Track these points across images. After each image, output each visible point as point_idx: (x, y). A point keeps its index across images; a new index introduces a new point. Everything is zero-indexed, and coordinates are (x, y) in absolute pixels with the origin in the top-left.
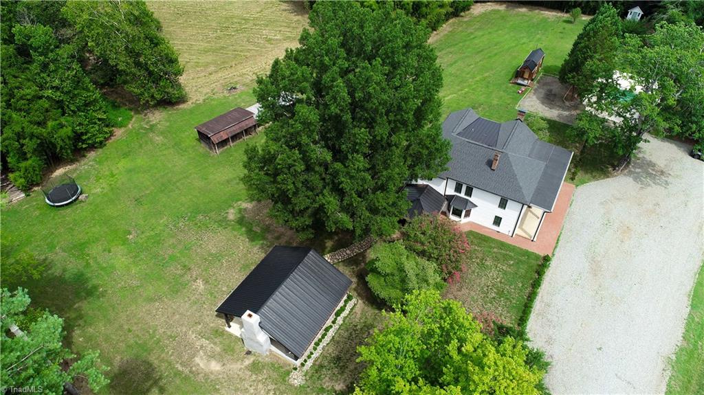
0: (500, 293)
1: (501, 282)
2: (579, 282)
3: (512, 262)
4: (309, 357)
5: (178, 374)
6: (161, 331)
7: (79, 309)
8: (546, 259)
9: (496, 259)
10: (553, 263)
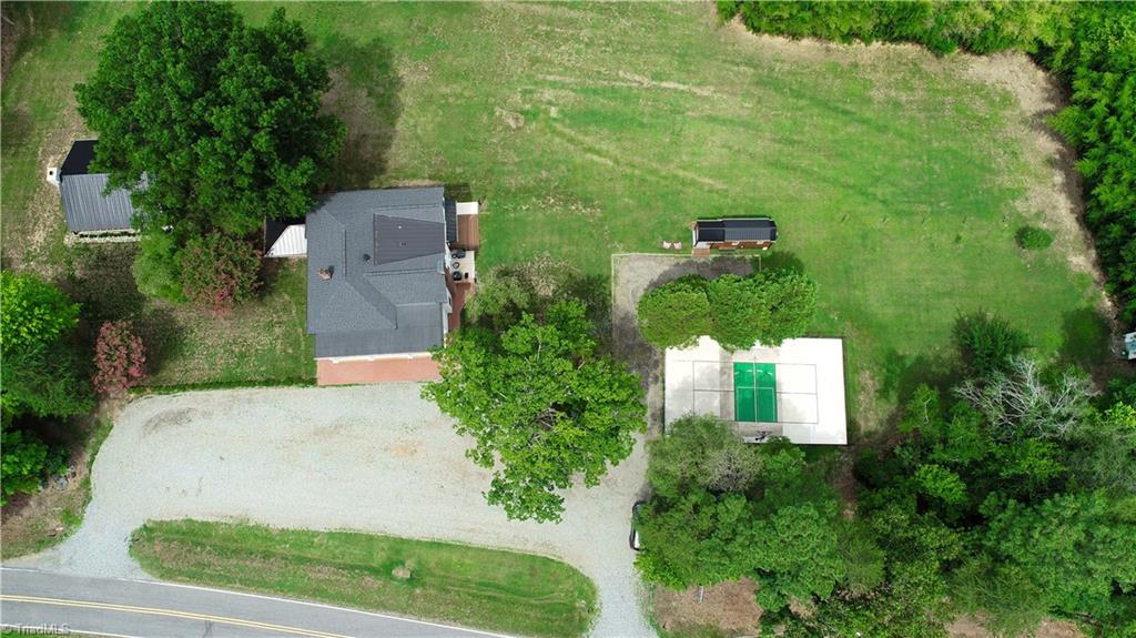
0: (242, 356)
1: (257, 350)
2: (298, 421)
3: (290, 351)
4: (92, 236)
5: (35, 154)
6: (65, 112)
7: (48, 36)
8: (313, 382)
9: (287, 335)
10: (311, 390)
